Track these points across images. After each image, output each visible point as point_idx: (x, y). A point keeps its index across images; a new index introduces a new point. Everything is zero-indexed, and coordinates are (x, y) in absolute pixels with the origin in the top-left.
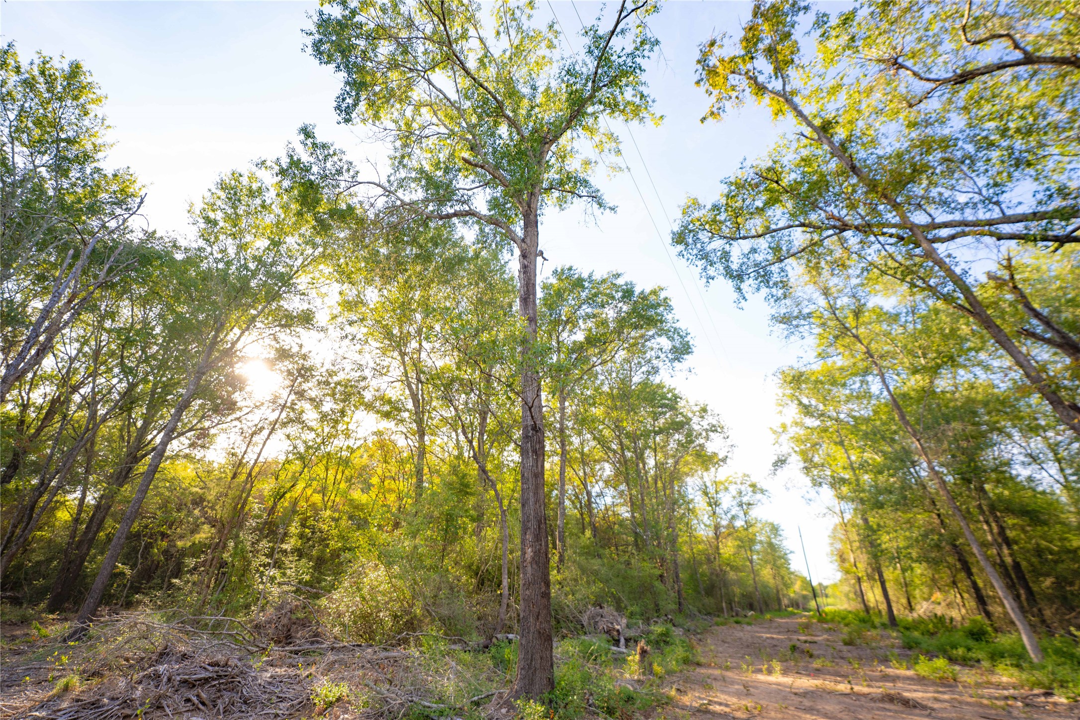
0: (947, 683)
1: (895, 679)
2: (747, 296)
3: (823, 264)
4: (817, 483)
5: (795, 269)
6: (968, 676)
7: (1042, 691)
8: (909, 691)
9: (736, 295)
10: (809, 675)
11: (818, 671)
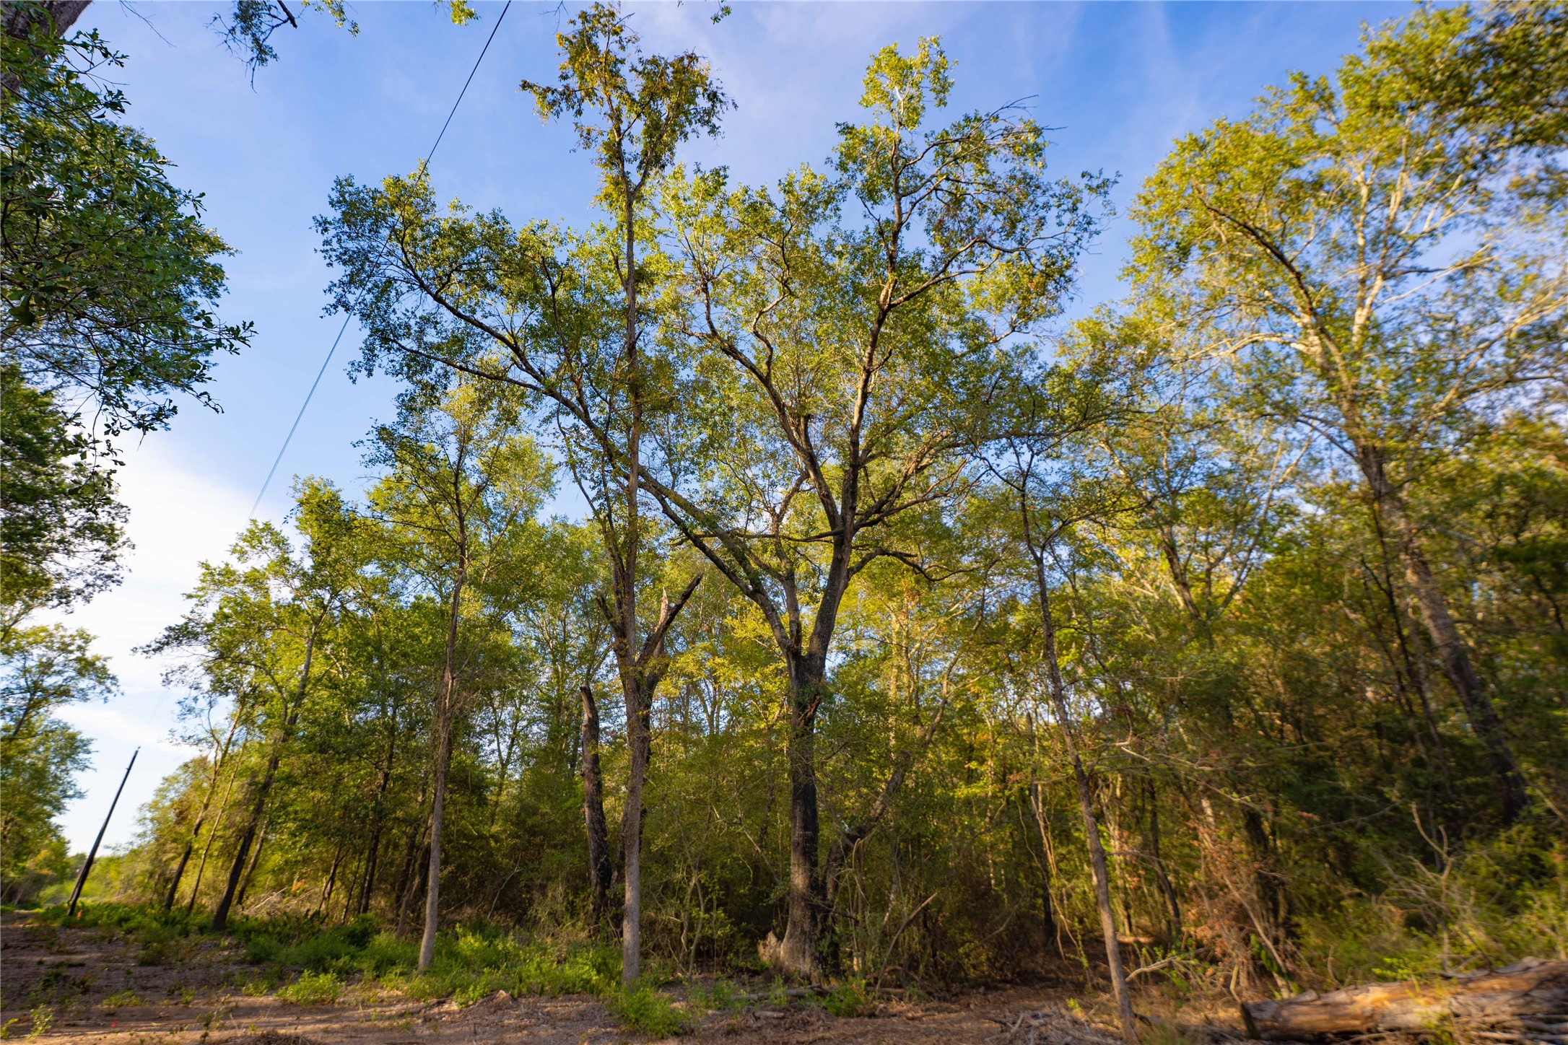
0: (320, 1006)
1: (252, 1011)
2: (376, 371)
3: (494, 403)
4: (220, 687)
5: (460, 390)
6: (352, 994)
7: (435, 1000)
8: (284, 1025)
9: (359, 357)
10: (96, 1026)
11: (111, 1016)
